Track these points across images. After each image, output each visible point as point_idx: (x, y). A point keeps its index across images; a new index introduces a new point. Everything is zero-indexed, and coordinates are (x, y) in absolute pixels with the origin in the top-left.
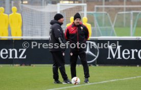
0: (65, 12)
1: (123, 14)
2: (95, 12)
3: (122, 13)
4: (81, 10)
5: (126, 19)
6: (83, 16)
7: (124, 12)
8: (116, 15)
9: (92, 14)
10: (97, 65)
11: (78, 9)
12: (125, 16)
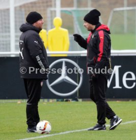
0: (23, 9)
1: (123, 11)
2: (74, 8)
3: (121, 9)
4: (51, 6)
5: (129, 19)
6: (55, 16)
7: (125, 8)
8: (112, 13)
9: (70, 12)
10: (80, 100)
11: (45, 4)
12: (126, 15)
